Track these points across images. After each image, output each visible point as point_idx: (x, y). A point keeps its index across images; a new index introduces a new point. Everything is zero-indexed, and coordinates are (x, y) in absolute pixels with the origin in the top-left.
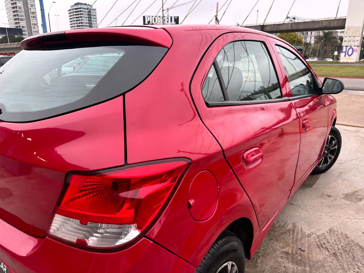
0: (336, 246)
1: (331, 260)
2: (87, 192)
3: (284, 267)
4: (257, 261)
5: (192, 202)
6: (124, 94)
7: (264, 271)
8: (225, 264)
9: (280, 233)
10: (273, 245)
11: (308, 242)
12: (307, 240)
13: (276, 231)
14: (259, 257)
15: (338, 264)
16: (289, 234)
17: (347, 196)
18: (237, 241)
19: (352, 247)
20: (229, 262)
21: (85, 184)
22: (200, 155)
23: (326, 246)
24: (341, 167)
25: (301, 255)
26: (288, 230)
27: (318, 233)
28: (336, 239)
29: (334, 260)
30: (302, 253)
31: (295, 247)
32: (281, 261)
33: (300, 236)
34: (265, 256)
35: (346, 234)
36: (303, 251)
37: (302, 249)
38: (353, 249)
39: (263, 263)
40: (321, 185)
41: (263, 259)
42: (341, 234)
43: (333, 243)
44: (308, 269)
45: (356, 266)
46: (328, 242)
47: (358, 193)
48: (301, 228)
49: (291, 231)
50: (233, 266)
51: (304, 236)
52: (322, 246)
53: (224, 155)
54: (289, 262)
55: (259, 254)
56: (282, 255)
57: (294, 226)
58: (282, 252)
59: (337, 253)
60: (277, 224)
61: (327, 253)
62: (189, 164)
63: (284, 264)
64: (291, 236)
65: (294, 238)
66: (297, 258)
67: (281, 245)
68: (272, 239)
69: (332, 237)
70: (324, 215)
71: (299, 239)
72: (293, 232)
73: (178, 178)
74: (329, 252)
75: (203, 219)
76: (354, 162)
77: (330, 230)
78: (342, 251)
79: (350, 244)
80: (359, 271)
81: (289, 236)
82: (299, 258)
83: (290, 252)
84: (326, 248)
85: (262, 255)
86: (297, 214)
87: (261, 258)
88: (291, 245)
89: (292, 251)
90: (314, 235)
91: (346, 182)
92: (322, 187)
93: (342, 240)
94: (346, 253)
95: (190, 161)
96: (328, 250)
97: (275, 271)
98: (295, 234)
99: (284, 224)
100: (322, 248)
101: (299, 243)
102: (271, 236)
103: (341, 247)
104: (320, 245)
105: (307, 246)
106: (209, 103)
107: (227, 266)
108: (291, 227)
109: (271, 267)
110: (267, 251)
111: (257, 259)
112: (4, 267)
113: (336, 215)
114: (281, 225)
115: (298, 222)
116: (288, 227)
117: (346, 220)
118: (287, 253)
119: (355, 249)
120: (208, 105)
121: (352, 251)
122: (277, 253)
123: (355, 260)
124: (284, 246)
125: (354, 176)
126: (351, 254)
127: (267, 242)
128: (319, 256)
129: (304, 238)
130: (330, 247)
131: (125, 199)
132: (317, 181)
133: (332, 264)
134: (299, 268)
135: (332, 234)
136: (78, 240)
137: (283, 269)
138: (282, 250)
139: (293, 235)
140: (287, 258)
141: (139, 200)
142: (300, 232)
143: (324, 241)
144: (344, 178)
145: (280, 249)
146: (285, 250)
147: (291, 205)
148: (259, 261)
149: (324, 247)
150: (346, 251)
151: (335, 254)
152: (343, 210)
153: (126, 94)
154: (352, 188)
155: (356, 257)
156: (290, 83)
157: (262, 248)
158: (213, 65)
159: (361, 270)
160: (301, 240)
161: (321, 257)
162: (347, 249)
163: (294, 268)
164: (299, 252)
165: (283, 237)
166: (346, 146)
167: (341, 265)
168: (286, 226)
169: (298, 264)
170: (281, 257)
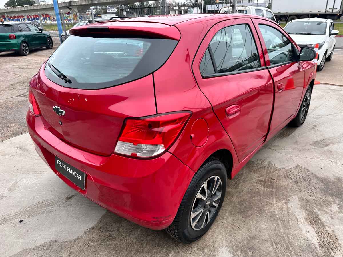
0: (299, 177)
1: (292, 185)
2: (136, 129)
3: (258, 189)
4: (238, 185)
5: (192, 136)
6: (153, 73)
7: (242, 191)
8: (213, 177)
9: (258, 168)
10: (251, 176)
11: (277, 174)
12: (277, 173)
13: (254, 167)
14: (240, 183)
15: (297, 188)
16: (264, 169)
17: (316, 143)
18: (221, 164)
19: (310, 177)
20: (216, 176)
21: (134, 125)
22: (198, 109)
23: (291, 176)
24: (317, 121)
25: (271, 182)
26: (264, 166)
27: (287, 168)
28: (299, 172)
29: (295, 186)
30: (272, 180)
31: (268, 177)
32: (256, 185)
33: (272, 170)
34: (244, 182)
35: (308, 169)
36: (273, 179)
37: (273, 178)
38: (311, 179)
39: (242, 186)
40: (297, 135)
41: (243, 184)
42: (305, 168)
43: (296, 175)
44: (274, 190)
45: (310, 189)
46: (293, 174)
47: (326, 141)
48: (275, 165)
49: (267, 167)
50: (218, 179)
51: (276, 170)
52: (288, 177)
53: (213, 109)
54: (261, 186)
55: (240, 181)
56: (257, 182)
57: (270, 163)
58: (257, 180)
59: (298, 181)
60: (256, 162)
61: (291, 181)
62: (191, 115)
63: (258, 187)
64: (266, 170)
65: (268, 171)
66: (268, 184)
67: (257, 175)
68: (251, 172)
69: (297, 171)
70: (294, 156)
71: (271, 172)
72: (268, 167)
73: (185, 122)
74: (292, 180)
75: (198, 146)
76: (329, 117)
77: (296, 167)
78: (302, 180)
79: (310, 176)
80: (311, 192)
81: (264, 170)
82: (269, 184)
83: (264, 180)
84: (290, 178)
85: (242, 182)
86: (273, 155)
87: (241, 183)
88: (265, 176)
89: (265, 179)
90: (283, 170)
91: (318, 133)
92: (297, 136)
93: (304, 173)
94: (305, 181)
95: (192, 113)
96: (291, 179)
97: (251, 191)
98: (269, 168)
99: (261, 162)
100: (287, 178)
101: (271, 174)
102: (251, 170)
103: (302, 177)
104: (287, 176)
105: (276, 176)
106: (204, 75)
107: (214, 178)
108: (267, 164)
109: (248, 189)
110: (246, 179)
111: (238, 183)
112: (79, 176)
113: (303, 156)
114: (259, 163)
115: (272, 161)
116: (264, 164)
117: (310, 160)
118: (261, 181)
119: (312, 179)
120: (203, 78)
121: (310, 180)
122: (254, 180)
123: (310, 185)
124: (259, 176)
125: (326, 128)
126: (308, 182)
127: (247, 173)
128: (284, 182)
129: (276, 171)
130: (294, 177)
131: (157, 132)
132: (294, 132)
133: (292, 188)
134: (268, 190)
135: (297, 169)
136: (132, 154)
137: (257, 190)
138: (257, 179)
139: (267, 169)
140: (261, 184)
141: (165, 133)
142: (273, 168)
143: (290, 173)
144: (317, 130)
145: (256, 178)
146: (260, 179)
147: (270, 150)
148: (240, 185)
149: (289, 177)
150: (305, 180)
151: (296, 182)
152: (310, 153)
153: (154, 73)
154: (322, 137)
155: (312, 184)
156: (269, 54)
157: (243, 177)
158: (207, 49)
159: (313, 191)
160: (273, 172)
161: (285, 183)
162: (306, 179)
163: (264, 190)
164: (270, 180)
165: (260, 171)
166: (327, 104)
167: (299, 188)
168: (263, 164)
169: (268, 188)
170: (257, 183)
